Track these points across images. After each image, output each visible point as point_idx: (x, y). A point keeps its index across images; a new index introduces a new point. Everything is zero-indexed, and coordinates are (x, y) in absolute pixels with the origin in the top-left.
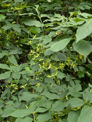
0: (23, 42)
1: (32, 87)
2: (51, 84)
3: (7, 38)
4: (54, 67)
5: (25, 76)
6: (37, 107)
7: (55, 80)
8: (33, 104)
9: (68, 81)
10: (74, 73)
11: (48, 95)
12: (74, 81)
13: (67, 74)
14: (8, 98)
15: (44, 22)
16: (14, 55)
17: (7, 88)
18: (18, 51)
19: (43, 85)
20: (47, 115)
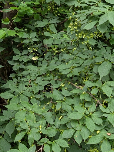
0: (61, 12)
1: (69, 51)
2: (83, 49)
3: (48, 9)
4: (86, 36)
5: (64, 42)
6: (74, 63)
7: (88, 46)
8: (70, 62)
9: (100, 47)
10: (106, 40)
11: (81, 56)
12: (106, 48)
13: (100, 41)
14: (50, 59)
15: (81, 2)
16: (53, 24)
17: (48, 51)
18: (57, 20)
19: (78, 49)
20: (80, 68)
